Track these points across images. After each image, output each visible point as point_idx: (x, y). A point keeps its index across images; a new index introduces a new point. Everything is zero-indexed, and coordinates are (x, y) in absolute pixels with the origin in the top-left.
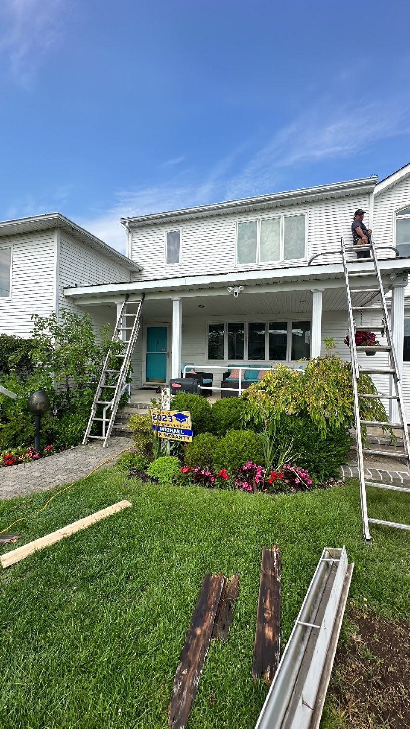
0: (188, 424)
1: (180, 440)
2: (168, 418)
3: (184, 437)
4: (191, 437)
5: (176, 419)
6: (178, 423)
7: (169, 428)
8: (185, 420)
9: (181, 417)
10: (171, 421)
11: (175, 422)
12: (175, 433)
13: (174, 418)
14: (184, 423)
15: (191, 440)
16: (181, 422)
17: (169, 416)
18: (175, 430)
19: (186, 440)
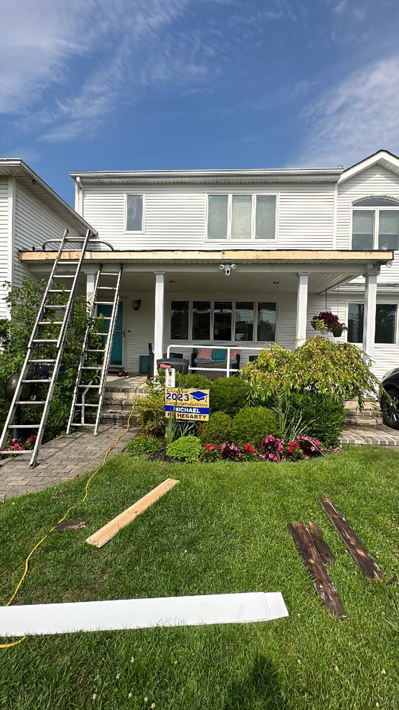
0: (205, 403)
1: (196, 419)
2: (184, 397)
3: (200, 416)
4: (208, 415)
5: (194, 398)
6: (195, 401)
7: (184, 407)
8: (203, 399)
9: (199, 396)
10: (188, 400)
11: (193, 401)
12: (191, 413)
13: (191, 396)
14: (201, 402)
15: (207, 419)
16: (198, 400)
17: (185, 395)
18: (191, 409)
19: (202, 419)
